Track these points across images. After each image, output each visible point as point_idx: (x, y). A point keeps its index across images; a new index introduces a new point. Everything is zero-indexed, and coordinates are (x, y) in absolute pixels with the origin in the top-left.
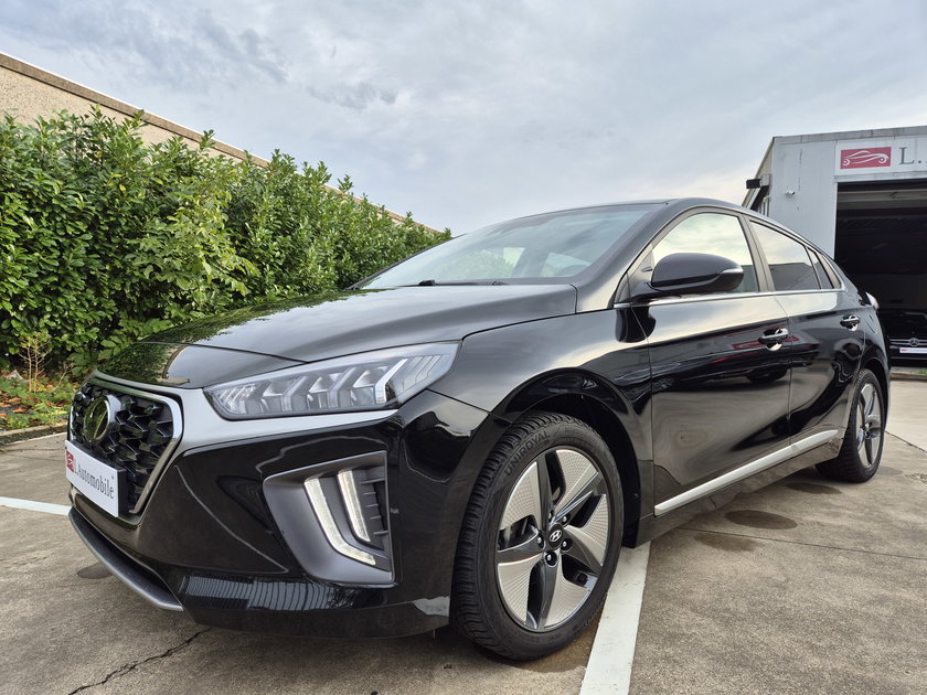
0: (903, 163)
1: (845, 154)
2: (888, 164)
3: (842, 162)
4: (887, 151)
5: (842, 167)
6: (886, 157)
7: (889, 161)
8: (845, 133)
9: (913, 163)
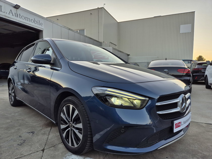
0: (1, 11)
9: (4, 12)
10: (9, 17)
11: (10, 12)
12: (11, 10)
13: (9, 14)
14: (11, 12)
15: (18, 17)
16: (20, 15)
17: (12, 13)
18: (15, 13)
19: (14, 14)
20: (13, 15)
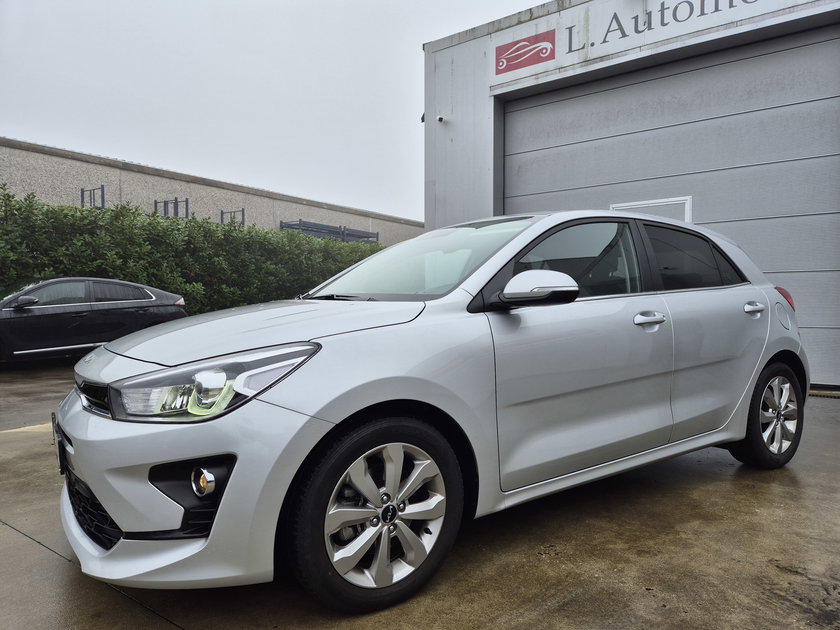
0: (570, 51)
1: (500, 51)
2: (552, 56)
3: (497, 64)
4: (550, 36)
5: (498, 72)
6: (548, 45)
7: (553, 51)
8: (499, 21)
9: (583, 48)
10: (602, 59)
11: (608, 31)
12: (615, 17)
13: (605, 41)
14: (615, 26)
15: (650, 28)
16: (663, 9)
17: (621, 28)
18: (636, 18)
19: (629, 27)
20: (624, 35)
